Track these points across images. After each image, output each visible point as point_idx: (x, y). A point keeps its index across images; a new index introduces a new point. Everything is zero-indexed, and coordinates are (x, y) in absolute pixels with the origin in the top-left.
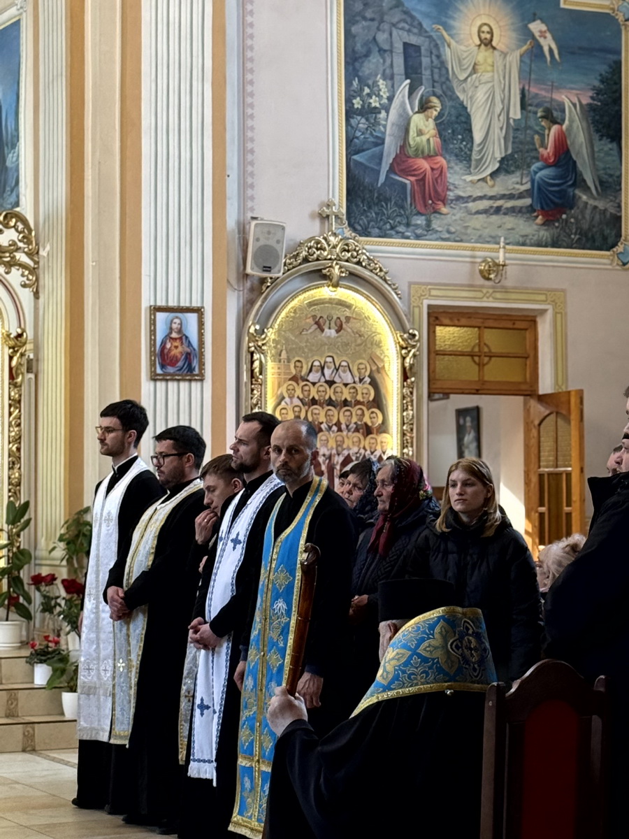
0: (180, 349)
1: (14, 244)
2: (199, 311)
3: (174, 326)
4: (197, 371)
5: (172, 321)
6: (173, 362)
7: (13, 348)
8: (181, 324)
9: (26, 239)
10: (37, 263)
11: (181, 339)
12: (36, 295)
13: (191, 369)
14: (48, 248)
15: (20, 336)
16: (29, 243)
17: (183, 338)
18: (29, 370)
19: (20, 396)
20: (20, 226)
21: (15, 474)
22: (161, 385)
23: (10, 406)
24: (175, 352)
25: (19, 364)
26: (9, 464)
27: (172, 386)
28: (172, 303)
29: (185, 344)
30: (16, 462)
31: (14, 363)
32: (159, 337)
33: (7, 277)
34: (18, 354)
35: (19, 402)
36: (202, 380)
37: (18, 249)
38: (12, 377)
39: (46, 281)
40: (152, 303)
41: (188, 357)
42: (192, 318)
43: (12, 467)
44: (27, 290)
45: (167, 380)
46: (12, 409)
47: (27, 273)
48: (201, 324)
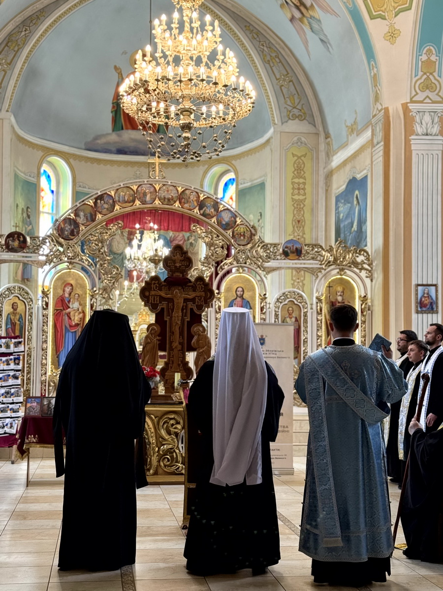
0: (428, 301)
1: (363, 261)
2: (435, 285)
3: (426, 292)
4: (435, 310)
5: (424, 290)
6: (425, 306)
7: (362, 301)
8: (428, 291)
9: (368, 259)
10: (372, 268)
11: (428, 297)
12: (372, 280)
13: (432, 309)
14: (376, 262)
15: (365, 296)
16: (369, 260)
17: (429, 296)
18: (369, 310)
19: (365, 319)
20: (365, 254)
22: (420, 315)
23: (362, 323)
24: (426, 302)
25: (365, 307)
27: (425, 315)
28: (425, 283)
29: (430, 299)
31: (363, 306)
32: (419, 296)
33: (360, 274)
34: (364, 304)
35: (365, 322)
36: (437, 313)
37: (364, 263)
38: (362, 312)
39: (375, 275)
40: (416, 283)
41: (431, 304)
42: (433, 288)
44: (368, 279)
45: (423, 313)
46: (362, 325)
47: (368, 272)
48: (437, 291)
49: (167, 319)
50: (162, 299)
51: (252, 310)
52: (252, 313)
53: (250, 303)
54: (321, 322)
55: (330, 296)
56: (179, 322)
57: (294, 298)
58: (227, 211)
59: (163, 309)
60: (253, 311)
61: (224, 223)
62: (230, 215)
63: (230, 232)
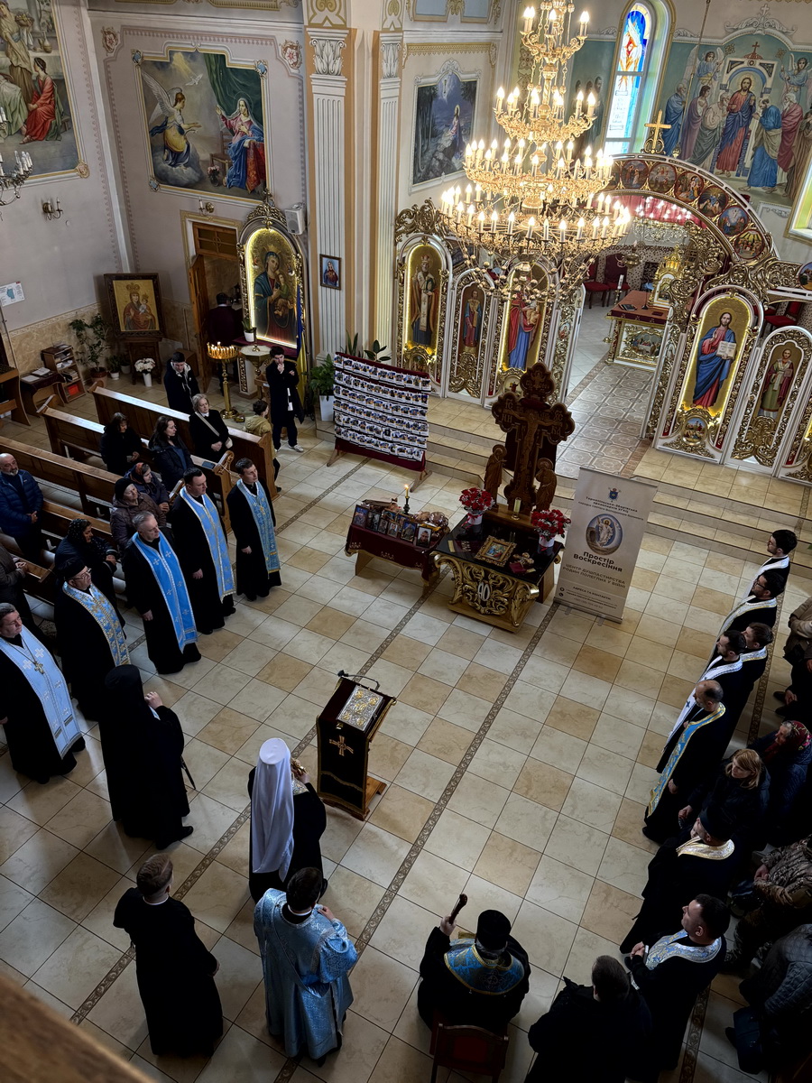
49: (518, 441)
50: (515, 419)
56: (530, 448)
57: (797, 340)
58: (737, 209)
59: (514, 430)
61: (728, 225)
62: (740, 215)
63: (733, 238)
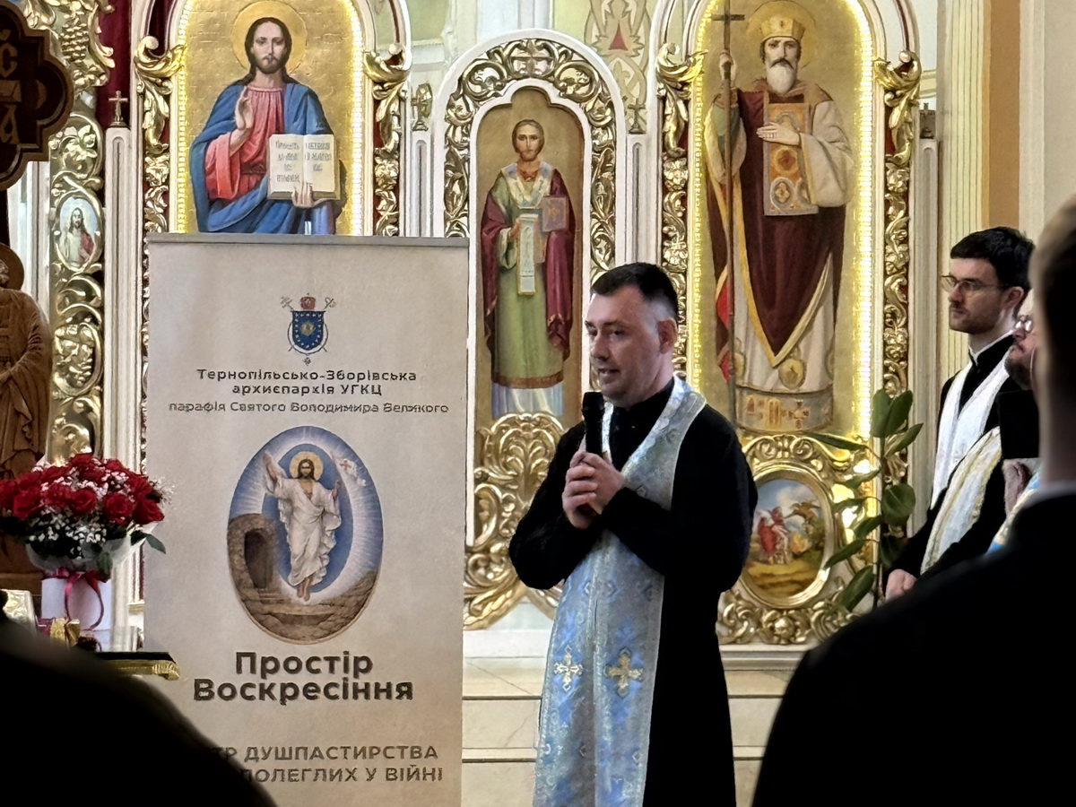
7: (892, 90)
15: (907, 66)
18: (924, 135)
19: (908, 183)
21: (895, 337)
23: (887, 203)
25: (906, 122)
26: (885, 318)
30: (899, 314)
31: (896, 119)
34: (903, 102)
35: (906, 196)
38: (890, 147)
43: (891, 323)
46: (891, 210)
51: (329, 139)
52: (331, 151)
53: (322, 99)
54: (684, 199)
55: (728, 66)
57: (546, 77)
60: (338, 142)
